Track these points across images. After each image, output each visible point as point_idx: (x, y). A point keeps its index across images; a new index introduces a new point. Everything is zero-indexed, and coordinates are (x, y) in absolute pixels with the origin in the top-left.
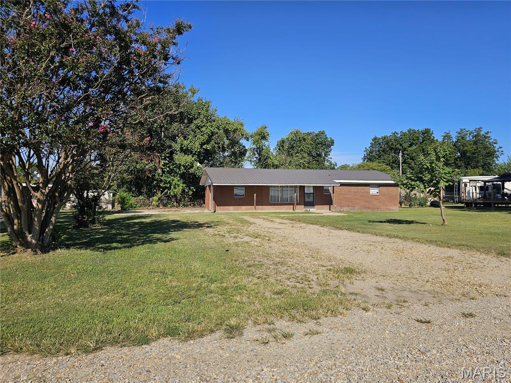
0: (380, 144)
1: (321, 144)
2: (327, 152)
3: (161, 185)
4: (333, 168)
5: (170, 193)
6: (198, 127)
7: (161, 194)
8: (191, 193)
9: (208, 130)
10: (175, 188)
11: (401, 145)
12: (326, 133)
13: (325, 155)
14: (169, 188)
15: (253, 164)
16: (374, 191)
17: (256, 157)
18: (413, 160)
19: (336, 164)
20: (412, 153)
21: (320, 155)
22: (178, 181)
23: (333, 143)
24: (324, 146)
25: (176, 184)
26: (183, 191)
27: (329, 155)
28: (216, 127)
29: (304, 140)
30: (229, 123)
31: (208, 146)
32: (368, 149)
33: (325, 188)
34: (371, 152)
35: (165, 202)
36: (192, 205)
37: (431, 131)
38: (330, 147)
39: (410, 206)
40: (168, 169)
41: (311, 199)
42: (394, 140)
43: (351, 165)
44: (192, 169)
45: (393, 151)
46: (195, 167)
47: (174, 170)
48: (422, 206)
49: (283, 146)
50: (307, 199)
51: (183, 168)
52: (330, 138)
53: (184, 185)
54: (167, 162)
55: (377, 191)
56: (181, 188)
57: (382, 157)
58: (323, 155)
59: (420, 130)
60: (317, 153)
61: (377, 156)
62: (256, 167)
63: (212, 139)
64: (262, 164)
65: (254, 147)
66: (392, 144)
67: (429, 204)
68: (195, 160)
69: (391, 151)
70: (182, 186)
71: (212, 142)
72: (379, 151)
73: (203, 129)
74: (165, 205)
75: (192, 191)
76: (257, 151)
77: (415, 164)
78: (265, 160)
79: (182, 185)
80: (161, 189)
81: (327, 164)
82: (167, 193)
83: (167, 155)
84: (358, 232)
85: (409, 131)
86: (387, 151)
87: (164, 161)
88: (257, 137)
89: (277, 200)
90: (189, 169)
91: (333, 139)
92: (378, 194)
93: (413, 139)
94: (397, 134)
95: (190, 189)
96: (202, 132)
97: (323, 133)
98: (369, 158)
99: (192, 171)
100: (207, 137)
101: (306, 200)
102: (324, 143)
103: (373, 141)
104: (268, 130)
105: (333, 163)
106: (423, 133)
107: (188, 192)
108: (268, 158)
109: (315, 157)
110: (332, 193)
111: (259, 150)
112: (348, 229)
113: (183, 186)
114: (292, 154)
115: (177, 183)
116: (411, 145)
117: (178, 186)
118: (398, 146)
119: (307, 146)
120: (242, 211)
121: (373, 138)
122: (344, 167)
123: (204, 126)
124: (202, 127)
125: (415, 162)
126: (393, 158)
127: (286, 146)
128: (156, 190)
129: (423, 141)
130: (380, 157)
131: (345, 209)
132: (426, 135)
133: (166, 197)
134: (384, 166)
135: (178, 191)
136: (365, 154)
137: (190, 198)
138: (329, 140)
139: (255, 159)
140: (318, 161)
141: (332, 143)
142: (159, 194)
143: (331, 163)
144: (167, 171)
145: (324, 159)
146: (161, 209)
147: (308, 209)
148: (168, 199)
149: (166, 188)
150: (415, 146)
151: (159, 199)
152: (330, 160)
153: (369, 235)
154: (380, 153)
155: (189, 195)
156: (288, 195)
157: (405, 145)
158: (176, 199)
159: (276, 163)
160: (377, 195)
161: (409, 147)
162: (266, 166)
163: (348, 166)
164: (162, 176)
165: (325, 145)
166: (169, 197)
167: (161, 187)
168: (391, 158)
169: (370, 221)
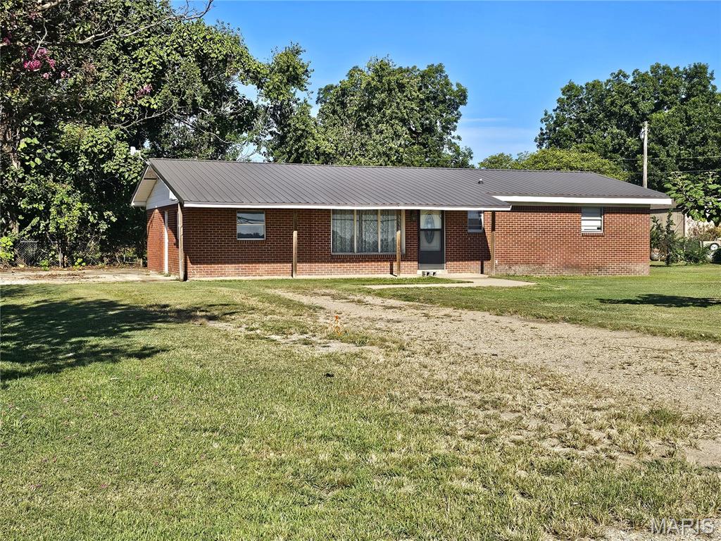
0: (580, 102)
1: (434, 98)
2: (448, 122)
3: (23, 204)
4: (464, 165)
5: (47, 226)
6: (125, 48)
7: (20, 229)
8: (104, 226)
9: (153, 56)
10: (60, 213)
11: (634, 105)
12: (447, 71)
13: (445, 128)
14: (45, 214)
15: (264, 149)
16: (590, 224)
17: (271, 133)
18: (665, 145)
19: (470, 153)
20: (662, 128)
21: (429, 130)
22: (69, 194)
23: (465, 97)
24: (441, 107)
25: (62, 203)
26: (83, 222)
27: (454, 129)
28: (175, 49)
29: (401, 87)
30: (211, 39)
31: (152, 101)
32: (550, 116)
33: (470, 216)
34: (559, 123)
35: (31, 251)
36: (106, 260)
37: (709, 71)
38: (456, 109)
39: (669, 261)
40: (38, 161)
41: (435, 245)
42: (619, 92)
43: (515, 157)
44: (110, 163)
45: (614, 122)
46: (119, 157)
47: (56, 164)
48: (696, 261)
49: (343, 105)
50: (425, 245)
51: (84, 158)
52: (458, 85)
53: (86, 206)
54: (35, 141)
55: (598, 224)
56: (77, 213)
57: (588, 138)
58: (439, 129)
59: (681, 69)
60: (422, 125)
61: (574, 136)
62: (271, 159)
63: (165, 82)
64: (290, 151)
65: (265, 104)
66: (612, 103)
67: (710, 257)
68: (118, 137)
69: (609, 120)
70: (79, 207)
71: (166, 90)
72: (578, 120)
73: (140, 53)
74: (32, 262)
75: (108, 221)
76: (273, 116)
77: (668, 155)
78: (298, 139)
79: (79, 205)
80: (21, 217)
81: (447, 151)
82: (36, 227)
83: (37, 123)
84: (602, 326)
85: (655, 69)
86: (600, 121)
87: (29, 140)
88: (277, 78)
89: (348, 248)
90: (103, 161)
91: (464, 85)
92: (601, 232)
93: (664, 92)
94: (625, 76)
95: (101, 217)
96: (135, 60)
97: (439, 70)
98: (554, 137)
99: (108, 167)
100: (150, 75)
101: (422, 248)
102: (441, 97)
103: (564, 93)
104: (304, 58)
105: (462, 148)
106: (690, 77)
107: (98, 224)
108: (305, 134)
109: (418, 134)
110: (488, 229)
111: (281, 115)
112: (572, 321)
113: (81, 209)
114: (367, 125)
115: (65, 200)
116: (658, 107)
117: (69, 209)
118: (627, 107)
119: (408, 103)
120: (258, 278)
121: (563, 86)
122: (496, 163)
123: (141, 44)
124: (135, 48)
125: (668, 151)
126: (613, 139)
127: (354, 103)
128: (6, 219)
129: (689, 96)
130: (580, 136)
131: (520, 269)
132: (695, 80)
133: (35, 238)
134: (597, 160)
135: (69, 221)
136: (544, 127)
137: (102, 242)
138: (455, 88)
139: (269, 137)
140: (424, 145)
141: (462, 97)
142: (15, 231)
143: (457, 151)
144: (37, 167)
145: (441, 139)
146: (23, 270)
147: (431, 271)
148: (41, 245)
149: (35, 212)
150: (669, 108)
151: (16, 243)
152: (456, 141)
153: (633, 333)
154: (581, 126)
155: (98, 232)
156: (376, 234)
157: (645, 106)
158: (63, 244)
159: (327, 147)
160: (598, 236)
161: (653, 111)
162: (302, 154)
163: (508, 159)
164: (22, 180)
165: (443, 102)
166: (42, 240)
167: (21, 212)
168: (609, 138)
169: (602, 301)
